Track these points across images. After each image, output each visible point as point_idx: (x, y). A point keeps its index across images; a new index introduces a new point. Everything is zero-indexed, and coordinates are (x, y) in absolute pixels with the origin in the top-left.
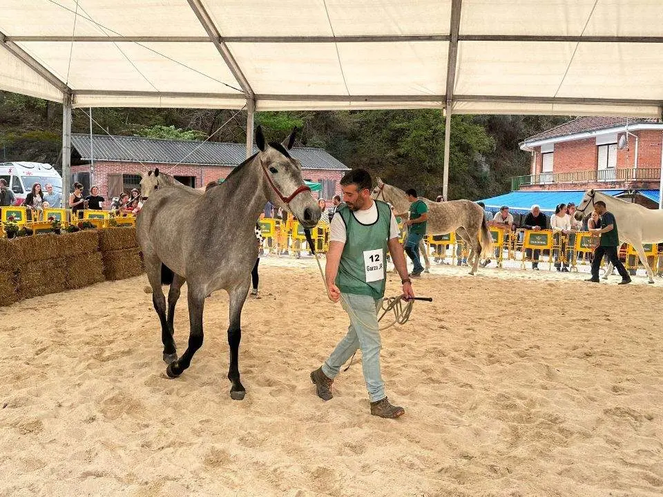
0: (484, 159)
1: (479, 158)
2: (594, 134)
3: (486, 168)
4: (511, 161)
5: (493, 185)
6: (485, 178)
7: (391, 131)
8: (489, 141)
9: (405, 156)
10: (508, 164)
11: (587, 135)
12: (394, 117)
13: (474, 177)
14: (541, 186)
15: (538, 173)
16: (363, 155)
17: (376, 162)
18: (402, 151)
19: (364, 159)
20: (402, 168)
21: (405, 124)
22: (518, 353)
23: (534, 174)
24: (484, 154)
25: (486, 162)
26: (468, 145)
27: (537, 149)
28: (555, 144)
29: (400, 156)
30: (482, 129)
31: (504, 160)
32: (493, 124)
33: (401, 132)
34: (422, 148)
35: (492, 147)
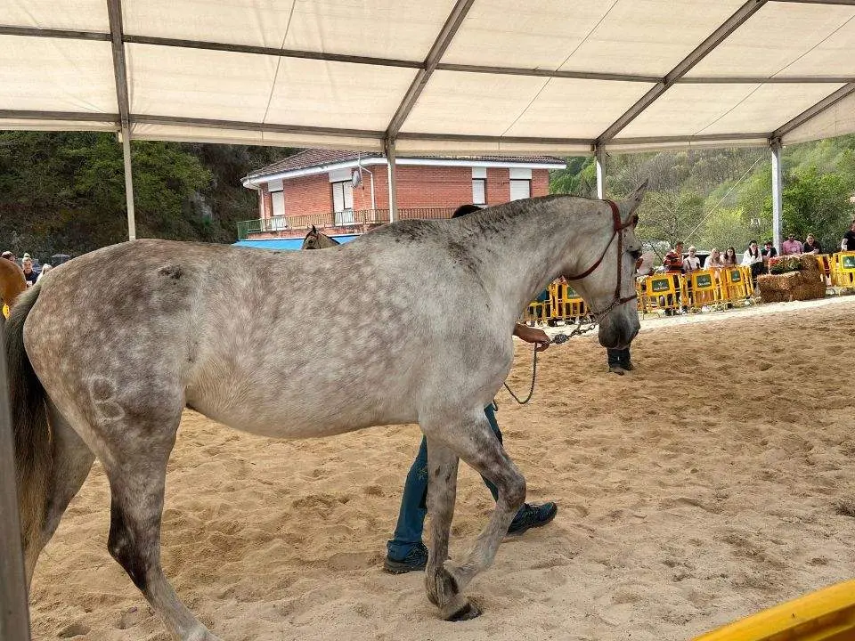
0: (202, 199)
1: (198, 198)
2: (326, 169)
3: (207, 211)
4: (239, 201)
5: (218, 231)
6: (207, 223)
7: (62, 158)
8: (205, 175)
9: (89, 194)
10: (235, 205)
11: (318, 170)
12: (65, 140)
13: (192, 223)
14: (273, 233)
15: (268, 216)
16: (21, 195)
17: (43, 204)
18: (82, 188)
19: (23, 200)
20: (86, 213)
21: (83, 150)
22: (208, 451)
23: (263, 218)
24: (202, 192)
25: (206, 202)
26: (178, 180)
27: (264, 186)
28: (285, 181)
29: (79, 195)
30: (194, 159)
31: (230, 199)
32: (208, 153)
33: (78, 161)
34: (112, 184)
35: (211, 183)
